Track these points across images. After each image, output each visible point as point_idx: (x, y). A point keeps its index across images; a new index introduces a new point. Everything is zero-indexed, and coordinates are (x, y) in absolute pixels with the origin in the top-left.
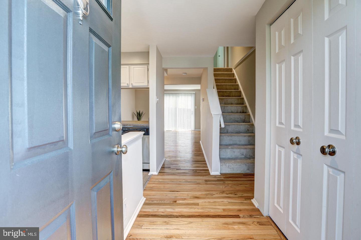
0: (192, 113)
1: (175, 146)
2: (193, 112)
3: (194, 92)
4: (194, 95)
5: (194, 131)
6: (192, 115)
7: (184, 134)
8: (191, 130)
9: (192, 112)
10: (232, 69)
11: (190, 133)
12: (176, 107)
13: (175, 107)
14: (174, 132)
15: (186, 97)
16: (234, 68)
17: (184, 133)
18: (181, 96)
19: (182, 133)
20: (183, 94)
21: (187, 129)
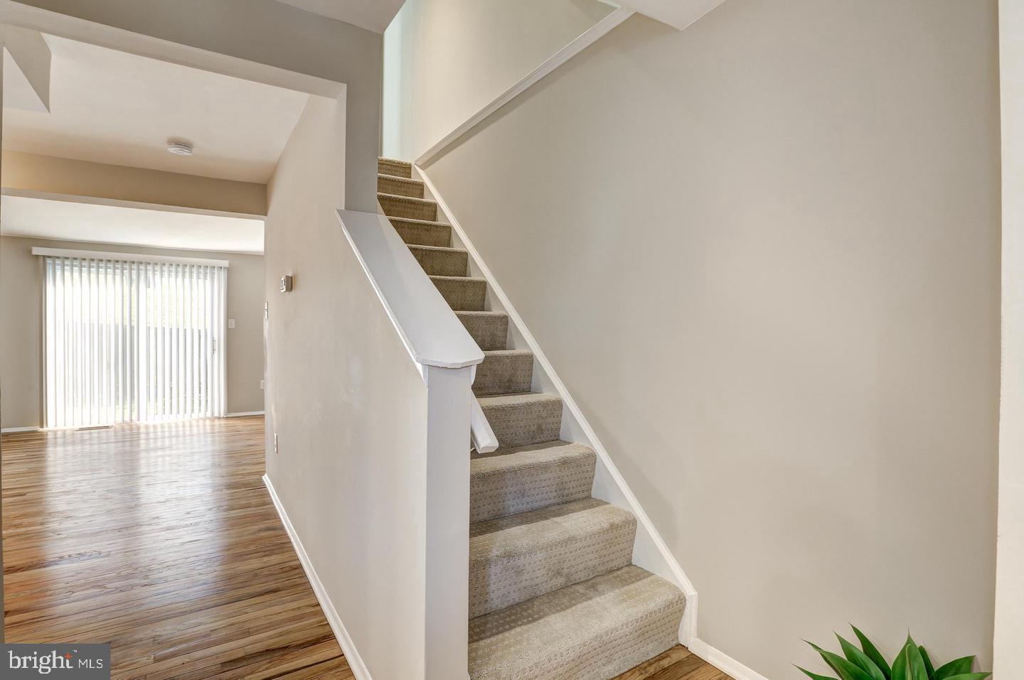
0: (216, 348)
1: (120, 530)
2: (216, 343)
3: (225, 263)
4: (223, 275)
5: (223, 422)
6: (216, 355)
7: (174, 440)
8: (209, 414)
9: (213, 341)
10: (410, 168)
11: (205, 433)
12: (134, 323)
13: (127, 323)
14: (124, 436)
15: (187, 280)
16: (419, 163)
17: (177, 436)
18: (158, 273)
19: (163, 438)
20: (173, 269)
21: (193, 411)
